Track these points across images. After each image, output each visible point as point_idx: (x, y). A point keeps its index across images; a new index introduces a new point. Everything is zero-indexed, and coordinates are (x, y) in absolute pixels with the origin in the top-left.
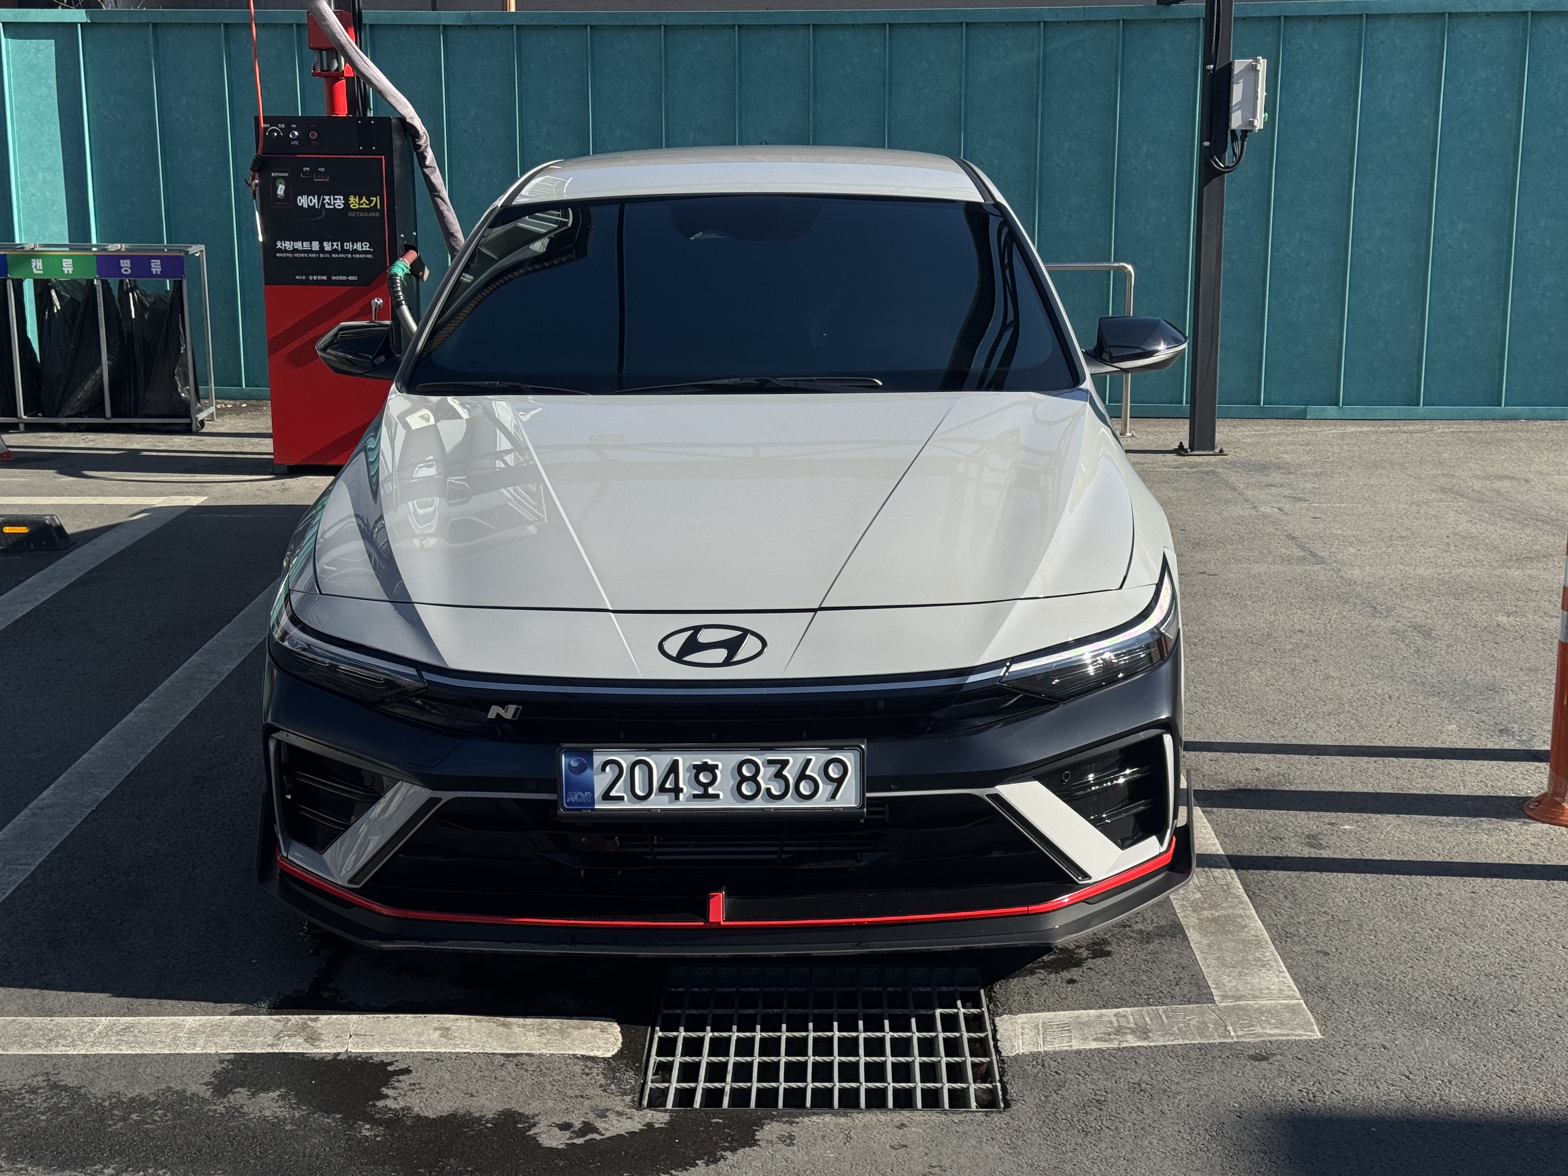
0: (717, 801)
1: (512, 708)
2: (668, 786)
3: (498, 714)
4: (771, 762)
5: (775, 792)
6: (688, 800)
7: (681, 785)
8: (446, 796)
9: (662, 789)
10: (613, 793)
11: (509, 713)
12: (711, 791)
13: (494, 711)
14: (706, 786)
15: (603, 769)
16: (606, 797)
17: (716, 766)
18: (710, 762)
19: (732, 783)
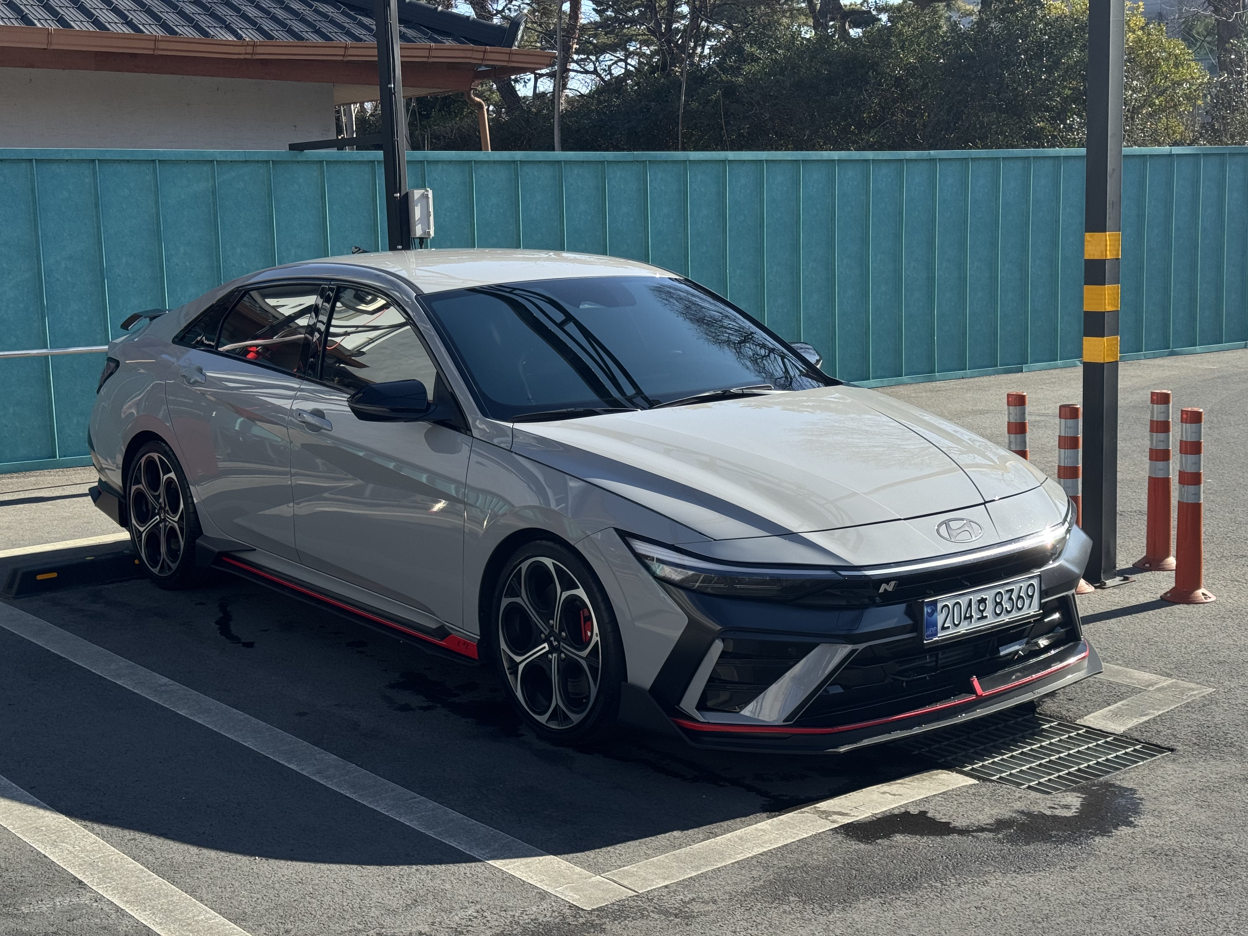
0: (986, 620)
1: (893, 583)
2: (967, 615)
3: (885, 589)
4: (1007, 591)
5: (1009, 609)
6: (975, 622)
7: (973, 614)
8: (861, 647)
9: (966, 618)
10: (946, 625)
11: (890, 587)
12: (984, 615)
13: (883, 587)
14: (982, 611)
15: (942, 612)
16: (943, 628)
17: (986, 599)
18: (984, 597)
19: (992, 607)
